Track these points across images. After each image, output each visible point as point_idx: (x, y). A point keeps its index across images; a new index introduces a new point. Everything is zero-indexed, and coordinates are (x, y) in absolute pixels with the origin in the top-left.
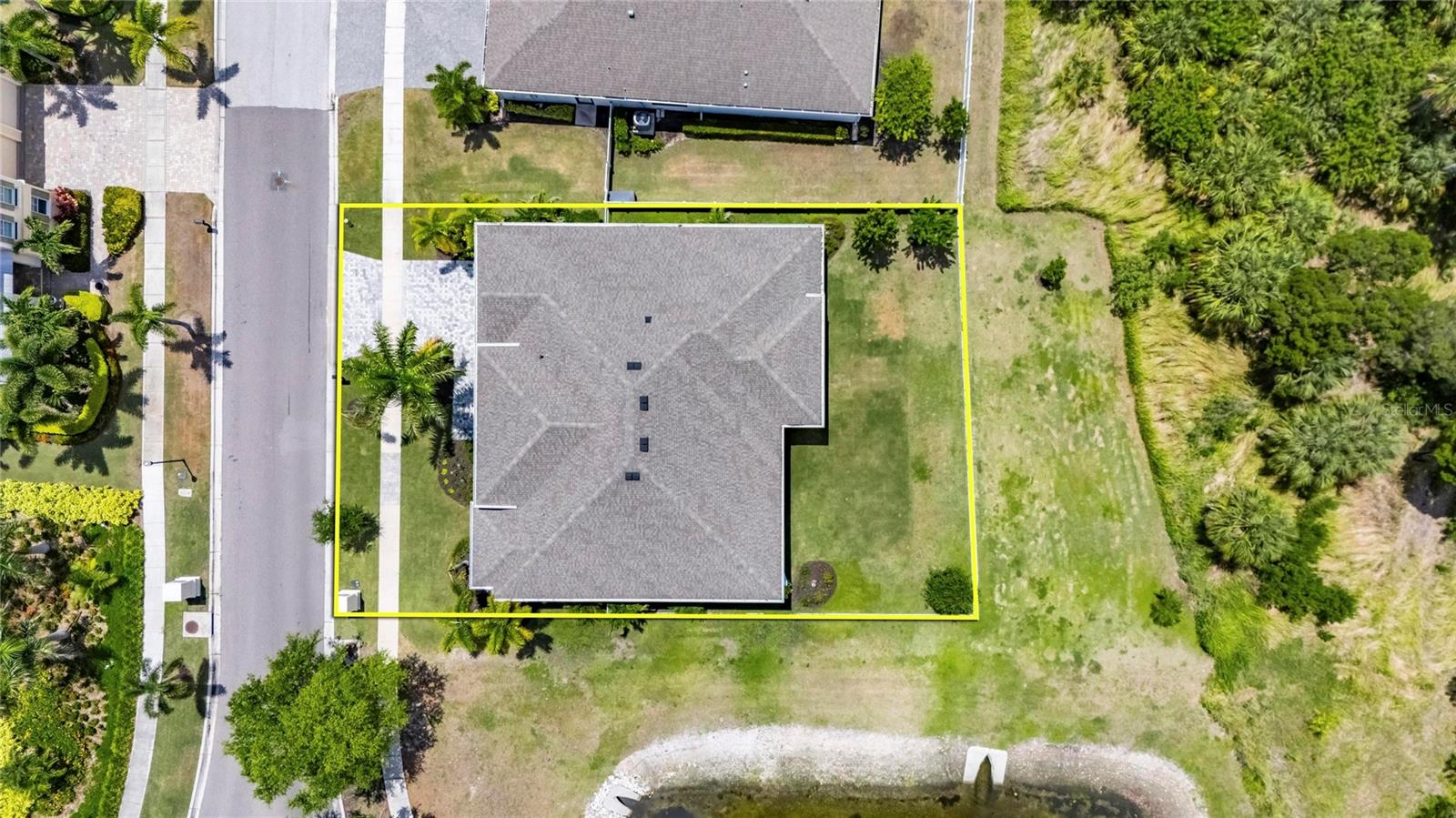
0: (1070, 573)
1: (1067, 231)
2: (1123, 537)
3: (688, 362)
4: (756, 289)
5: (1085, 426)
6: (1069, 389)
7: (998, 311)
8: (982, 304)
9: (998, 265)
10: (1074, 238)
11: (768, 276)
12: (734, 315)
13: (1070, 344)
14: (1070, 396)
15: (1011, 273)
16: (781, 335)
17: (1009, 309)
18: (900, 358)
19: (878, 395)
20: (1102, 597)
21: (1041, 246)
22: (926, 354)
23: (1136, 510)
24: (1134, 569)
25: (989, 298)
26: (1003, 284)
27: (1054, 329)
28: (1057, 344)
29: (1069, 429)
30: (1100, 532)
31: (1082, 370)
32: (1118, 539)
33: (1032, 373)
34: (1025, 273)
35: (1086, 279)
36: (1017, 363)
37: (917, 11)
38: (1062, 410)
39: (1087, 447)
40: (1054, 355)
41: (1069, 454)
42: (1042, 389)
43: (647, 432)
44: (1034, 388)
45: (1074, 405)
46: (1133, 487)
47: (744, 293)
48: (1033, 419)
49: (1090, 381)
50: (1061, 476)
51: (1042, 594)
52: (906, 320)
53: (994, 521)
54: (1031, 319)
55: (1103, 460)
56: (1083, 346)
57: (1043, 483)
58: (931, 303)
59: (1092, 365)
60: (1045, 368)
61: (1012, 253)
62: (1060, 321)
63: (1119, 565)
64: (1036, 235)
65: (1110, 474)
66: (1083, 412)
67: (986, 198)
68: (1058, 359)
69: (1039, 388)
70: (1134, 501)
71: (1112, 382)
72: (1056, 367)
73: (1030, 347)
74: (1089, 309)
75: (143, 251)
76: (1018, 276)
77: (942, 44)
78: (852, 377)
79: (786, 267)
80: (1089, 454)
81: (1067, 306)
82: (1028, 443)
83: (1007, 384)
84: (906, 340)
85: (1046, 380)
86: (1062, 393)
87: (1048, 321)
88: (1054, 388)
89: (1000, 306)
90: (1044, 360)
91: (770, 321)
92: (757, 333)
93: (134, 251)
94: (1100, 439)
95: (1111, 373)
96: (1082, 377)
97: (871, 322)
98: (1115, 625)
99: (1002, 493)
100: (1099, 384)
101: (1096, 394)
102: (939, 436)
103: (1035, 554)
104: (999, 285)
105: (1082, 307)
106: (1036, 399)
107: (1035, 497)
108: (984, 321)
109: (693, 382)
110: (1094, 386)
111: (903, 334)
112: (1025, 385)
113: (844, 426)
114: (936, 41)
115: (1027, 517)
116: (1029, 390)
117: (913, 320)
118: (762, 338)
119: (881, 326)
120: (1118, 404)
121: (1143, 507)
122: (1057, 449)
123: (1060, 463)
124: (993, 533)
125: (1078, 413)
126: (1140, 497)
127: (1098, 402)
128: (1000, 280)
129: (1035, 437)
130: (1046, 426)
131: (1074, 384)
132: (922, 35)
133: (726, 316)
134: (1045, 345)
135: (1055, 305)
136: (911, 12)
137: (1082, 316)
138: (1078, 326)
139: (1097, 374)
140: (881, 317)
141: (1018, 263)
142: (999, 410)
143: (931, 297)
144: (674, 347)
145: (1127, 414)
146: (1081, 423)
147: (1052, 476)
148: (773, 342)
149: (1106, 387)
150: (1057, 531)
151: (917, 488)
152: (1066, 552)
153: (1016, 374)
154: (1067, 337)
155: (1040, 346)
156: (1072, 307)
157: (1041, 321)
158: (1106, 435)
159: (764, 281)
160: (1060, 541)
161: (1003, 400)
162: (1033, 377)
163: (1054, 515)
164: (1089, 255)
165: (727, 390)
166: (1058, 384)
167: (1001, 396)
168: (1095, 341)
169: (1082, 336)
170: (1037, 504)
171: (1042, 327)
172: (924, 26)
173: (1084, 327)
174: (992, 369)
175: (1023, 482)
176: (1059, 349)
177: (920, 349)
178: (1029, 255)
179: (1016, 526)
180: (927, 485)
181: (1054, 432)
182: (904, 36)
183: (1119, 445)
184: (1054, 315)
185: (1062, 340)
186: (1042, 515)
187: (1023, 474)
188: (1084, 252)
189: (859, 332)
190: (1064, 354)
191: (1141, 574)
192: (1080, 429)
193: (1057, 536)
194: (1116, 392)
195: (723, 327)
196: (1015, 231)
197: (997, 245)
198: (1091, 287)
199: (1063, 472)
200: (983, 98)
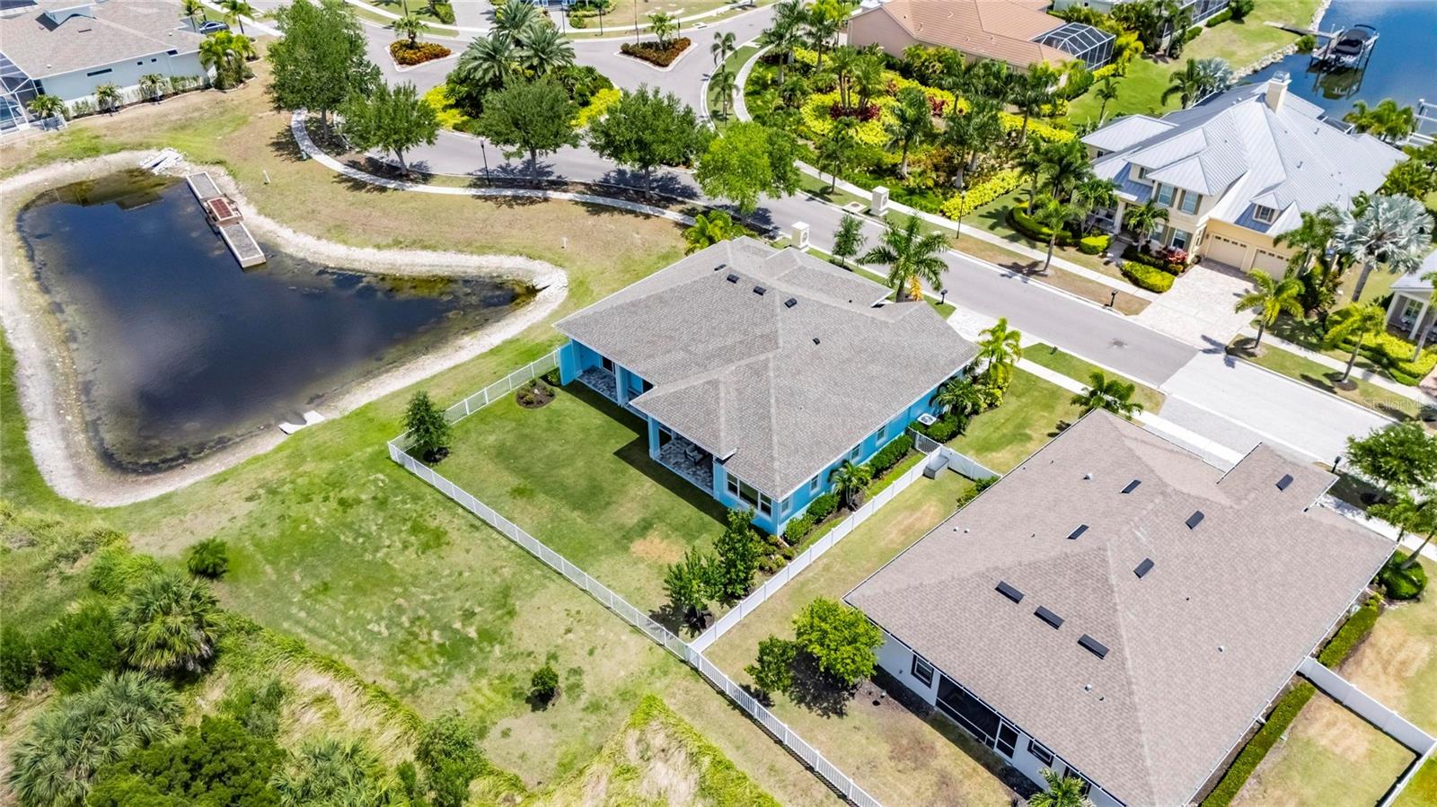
0: (327, 529)
1: (565, 754)
2: (294, 583)
3: (762, 336)
4: (773, 410)
5: (400, 625)
6: (441, 636)
7: (569, 631)
8: (589, 622)
9: (605, 660)
10: (552, 756)
11: (775, 427)
12: (768, 381)
13: (473, 669)
14: (436, 634)
15: (586, 668)
16: (722, 404)
17: (560, 641)
18: (617, 536)
19: (608, 504)
20: (283, 534)
21: (581, 715)
22: (600, 553)
23: (294, 610)
24: (264, 572)
25: (586, 631)
26: (585, 653)
27: (501, 666)
28: (486, 658)
29: (415, 611)
30: (321, 569)
31: (442, 661)
32: (298, 578)
33: (490, 618)
34: (572, 680)
35: (505, 734)
36: (511, 613)
37: (923, 772)
38: (434, 618)
39: (384, 613)
40: (481, 650)
41: (398, 595)
42: (469, 615)
43: (739, 284)
44: (477, 610)
45: (425, 631)
46: (312, 623)
47: (777, 400)
48: (458, 589)
49: (426, 661)
50: (393, 577)
51: (342, 502)
52: (642, 560)
53: (429, 509)
54: (530, 654)
55: (360, 617)
56: (459, 680)
57: (405, 561)
58: (635, 584)
59: (434, 675)
60: (480, 632)
61: (602, 681)
62: (500, 678)
63: (282, 563)
64: (593, 719)
65: (344, 613)
66: (411, 633)
67: (673, 695)
68: (474, 649)
69: (473, 614)
70: (303, 614)
71: (402, 679)
72: (470, 642)
73: (510, 634)
74: (480, 712)
75: (1116, 278)
76: (577, 672)
77: (866, 769)
78: (642, 498)
79: (770, 447)
80: (378, 611)
81: (504, 695)
82: (447, 572)
83: (505, 592)
84: (626, 549)
85: (471, 624)
86: (446, 628)
87: (512, 668)
88: (457, 625)
89: (570, 636)
90: (487, 636)
91: (740, 410)
92: (740, 393)
93: (1119, 274)
94: (376, 629)
95: (408, 685)
96: (437, 657)
97: (668, 536)
98: (255, 527)
99: (438, 528)
100: (414, 666)
101: (411, 657)
102: (531, 518)
103: (372, 517)
104: (587, 648)
105: (491, 706)
106: (467, 605)
107: (405, 548)
108: (573, 612)
109: (745, 333)
110: (418, 660)
111: (632, 549)
112: (487, 605)
113: (613, 472)
114: (873, 765)
115: (401, 531)
116: (480, 605)
117: (635, 563)
118: (734, 394)
119: (657, 540)
120: (380, 667)
121: (288, 617)
122: (413, 590)
123: (401, 585)
124: (421, 503)
125: (416, 629)
126: (298, 622)
127: (402, 652)
128: (591, 653)
129: (443, 581)
130: (440, 595)
131: (441, 646)
132: (891, 758)
133: (772, 374)
134: (497, 648)
135: (517, 685)
136: (924, 765)
137: (481, 700)
138: (478, 690)
139: (423, 673)
140: (663, 545)
141: (587, 681)
142: (495, 571)
143: (639, 589)
144: (780, 331)
145: (363, 669)
146: (407, 625)
147: (402, 570)
148: (722, 395)
149: (405, 670)
150: (363, 543)
151: (514, 481)
152: (342, 538)
153: (504, 606)
154: (481, 672)
155: (502, 643)
156: (498, 698)
157: (520, 660)
158: (374, 636)
159: (774, 421)
160: (355, 539)
161: (498, 580)
162: (485, 615)
163: (377, 550)
164: (522, 757)
165: (719, 356)
166: (456, 631)
167: (503, 580)
168: (448, 694)
169: (466, 686)
170: (399, 545)
171: (514, 657)
172: (900, 767)
173: (472, 694)
174: (530, 589)
175: (426, 548)
176: (480, 656)
177: (607, 552)
178: (584, 697)
179: (405, 521)
180: (509, 489)
181: (427, 598)
182: (904, 741)
183: (351, 640)
184: (512, 677)
185: (485, 665)
186: (387, 542)
187: (430, 552)
188: (530, 754)
189: (670, 524)
190: (472, 658)
191: (255, 572)
192: (405, 620)
193: (361, 540)
194: (389, 677)
195: (766, 367)
196: (617, 702)
197: (623, 673)
198: (494, 733)
199: (393, 580)
200: (772, 769)
